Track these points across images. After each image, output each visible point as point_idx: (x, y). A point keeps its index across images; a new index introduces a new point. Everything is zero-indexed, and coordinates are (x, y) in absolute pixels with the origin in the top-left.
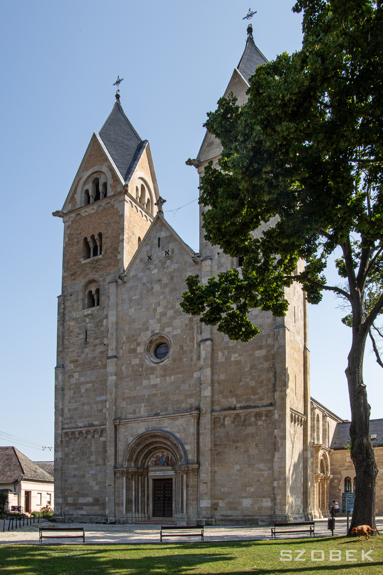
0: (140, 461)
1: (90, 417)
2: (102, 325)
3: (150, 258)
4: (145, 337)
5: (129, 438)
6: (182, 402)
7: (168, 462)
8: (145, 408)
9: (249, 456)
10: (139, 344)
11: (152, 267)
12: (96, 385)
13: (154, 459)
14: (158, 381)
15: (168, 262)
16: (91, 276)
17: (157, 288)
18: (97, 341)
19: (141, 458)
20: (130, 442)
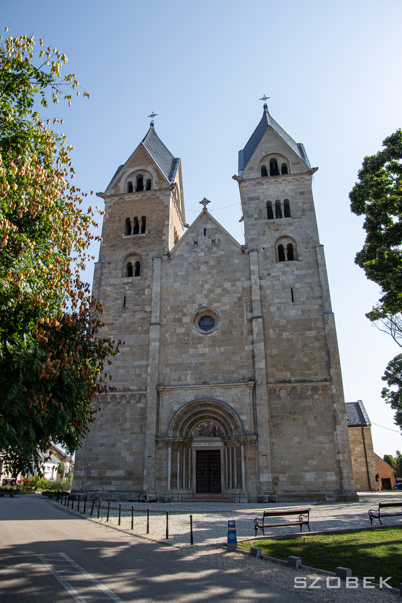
0: (185, 431)
1: (126, 381)
2: (144, 294)
3: (196, 243)
4: (193, 309)
6: (233, 372)
7: (214, 433)
8: (192, 376)
9: (308, 429)
10: (184, 315)
11: (198, 250)
12: (135, 350)
13: (198, 429)
14: (206, 350)
15: (215, 249)
16: (132, 250)
17: (203, 268)
18: (138, 308)
19: (186, 427)
20: (175, 409)
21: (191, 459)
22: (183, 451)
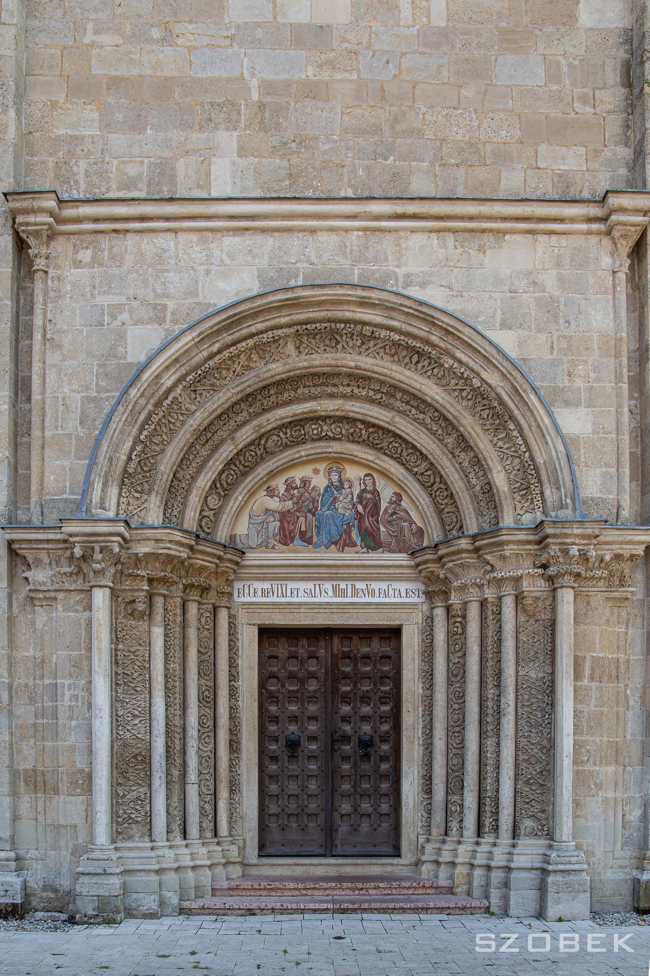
0: (195, 500)
5: (133, 333)
6: (502, 157)
7: (368, 528)
8: (243, 162)
13: (274, 504)
19: (204, 481)
20: (136, 354)
21: (233, 677)
22: (184, 625)
